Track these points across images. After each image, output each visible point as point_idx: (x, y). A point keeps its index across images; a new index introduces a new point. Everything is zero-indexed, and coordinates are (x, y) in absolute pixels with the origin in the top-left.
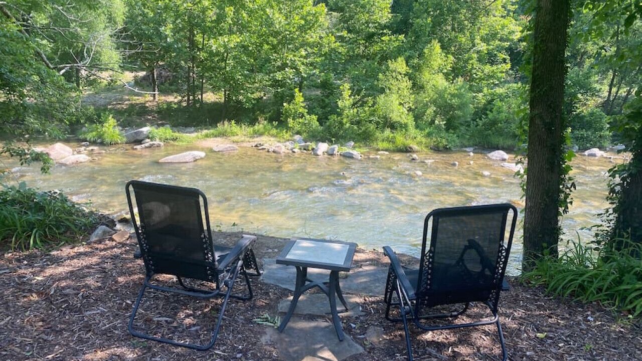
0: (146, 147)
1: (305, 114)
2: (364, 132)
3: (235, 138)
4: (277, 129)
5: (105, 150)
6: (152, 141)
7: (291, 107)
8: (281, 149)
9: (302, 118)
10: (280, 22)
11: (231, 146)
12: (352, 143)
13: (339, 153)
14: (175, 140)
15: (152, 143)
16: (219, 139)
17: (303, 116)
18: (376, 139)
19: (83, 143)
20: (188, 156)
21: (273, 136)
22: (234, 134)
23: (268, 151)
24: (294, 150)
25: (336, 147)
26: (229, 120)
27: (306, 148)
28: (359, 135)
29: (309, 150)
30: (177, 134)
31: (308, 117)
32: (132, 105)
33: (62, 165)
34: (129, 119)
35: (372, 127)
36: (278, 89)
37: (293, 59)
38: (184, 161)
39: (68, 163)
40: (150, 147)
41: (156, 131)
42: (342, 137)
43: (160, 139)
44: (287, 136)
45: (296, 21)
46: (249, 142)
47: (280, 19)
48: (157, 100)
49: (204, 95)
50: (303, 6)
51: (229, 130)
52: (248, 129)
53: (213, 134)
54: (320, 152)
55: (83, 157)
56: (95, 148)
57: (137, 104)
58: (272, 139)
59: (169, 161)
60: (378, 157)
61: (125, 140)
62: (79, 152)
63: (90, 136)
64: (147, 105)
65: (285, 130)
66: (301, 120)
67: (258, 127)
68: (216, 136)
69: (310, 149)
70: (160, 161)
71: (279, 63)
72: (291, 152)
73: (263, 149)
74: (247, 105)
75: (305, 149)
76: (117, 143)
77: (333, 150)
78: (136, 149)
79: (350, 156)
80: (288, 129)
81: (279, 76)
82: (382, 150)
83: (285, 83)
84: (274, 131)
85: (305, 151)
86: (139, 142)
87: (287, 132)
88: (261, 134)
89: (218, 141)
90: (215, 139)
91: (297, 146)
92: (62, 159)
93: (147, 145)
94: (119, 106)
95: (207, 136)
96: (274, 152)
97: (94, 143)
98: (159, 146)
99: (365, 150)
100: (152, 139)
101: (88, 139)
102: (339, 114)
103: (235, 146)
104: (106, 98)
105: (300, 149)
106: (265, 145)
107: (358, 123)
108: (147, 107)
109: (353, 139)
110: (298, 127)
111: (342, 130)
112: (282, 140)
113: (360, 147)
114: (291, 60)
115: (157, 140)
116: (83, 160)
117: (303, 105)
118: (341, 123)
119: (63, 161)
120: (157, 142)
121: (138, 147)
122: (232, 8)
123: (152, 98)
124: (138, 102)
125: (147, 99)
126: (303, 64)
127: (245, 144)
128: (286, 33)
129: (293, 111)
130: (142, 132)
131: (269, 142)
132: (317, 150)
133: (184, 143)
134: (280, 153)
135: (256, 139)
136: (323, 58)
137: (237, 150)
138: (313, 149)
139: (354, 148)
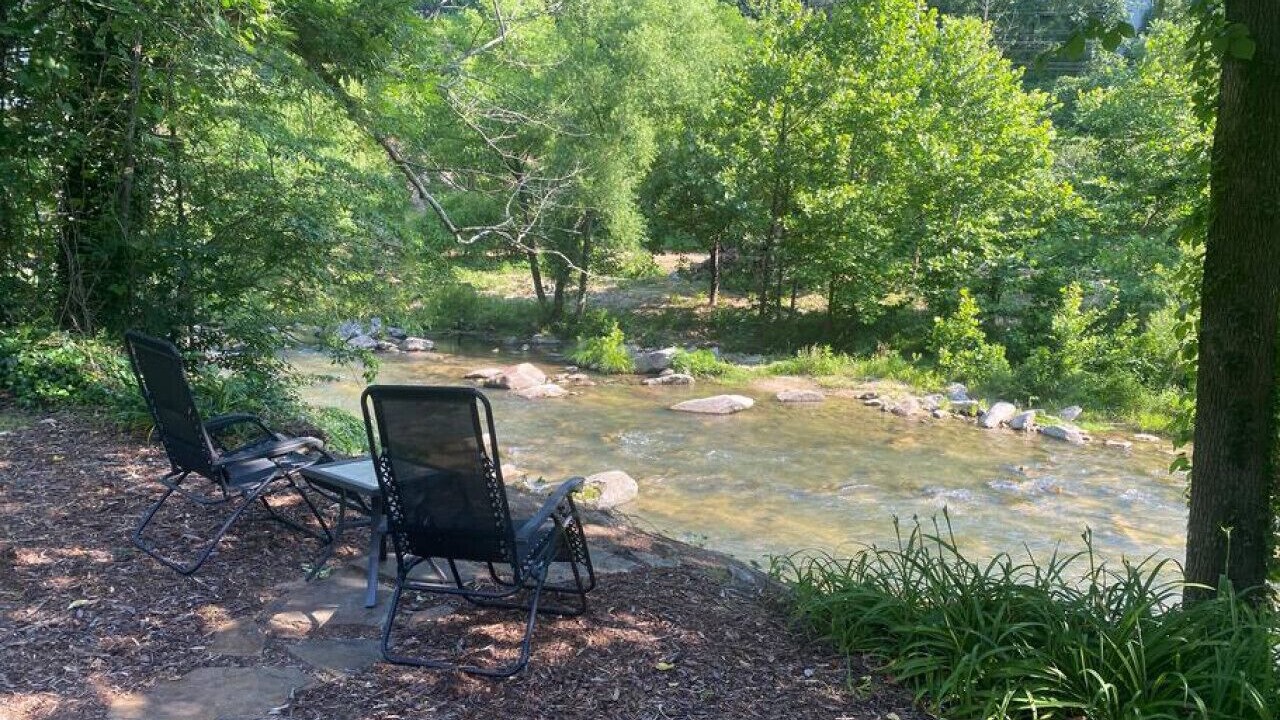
0: (663, 383)
1: (981, 341)
2: (1111, 387)
3: (828, 380)
4: (915, 368)
5: (596, 381)
6: (676, 372)
7: (950, 326)
8: (909, 407)
9: (970, 349)
10: (943, 159)
11: (810, 392)
12: (1077, 410)
13: (1035, 429)
14: (716, 374)
15: (674, 376)
16: (797, 379)
17: (976, 344)
18: (1138, 408)
19: (568, 368)
20: (722, 402)
21: (904, 381)
22: (825, 371)
23: (883, 410)
24: (937, 412)
25: (1031, 414)
26: (821, 344)
27: (966, 411)
28: (1097, 393)
29: (969, 415)
30: (724, 365)
31: (986, 348)
32: (670, 311)
33: (523, 398)
34: (658, 333)
35: (1129, 379)
36: (934, 288)
37: (973, 231)
38: (714, 411)
39: (529, 396)
40: (671, 382)
41: (687, 355)
42: (1056, 395)
43: (692, 370)
44: (932, 383)
45: (978, 157)
46: (852, 388)
47: (942, 153)
48: (715, 303)
49: (797, 300)
50: (1001, 127)
51: (817, 363)
52: (856, 365)
53: (787, 368)
54: (991, 422)
55: (554, 390)
56: (582, 376)
57: (681, 309)
58: (900, 387)
59: (687, 409)
60: (1128, 444)
61: (634, 367)
62: (555, 381)
63: (581, 357)
64: (697, 312)
65: (931, 372)
66: (968, 354)
67: (879, 361)
68: (791, 374)
69: (974, 413)
70: (673, 407)
71: (943, 239)
72: (929, 415)
73: (874, 404)
74: (866, 320)
75: (962, 413)
76: (619, 372)
77: (1023, 419)
78: (647, 384)
79: (1058, 437)
80: (938, 369)
81: (936, 264)
82: (1149, 432)
83: (952, 279)
84: (909, 371)
85: (962, 417)
86: (655, 372)
87: (934, 375)
88: (880, 376)
89: (793, 383)
90: (790, 378)
91: (948, 405)
92: (522, 389)
93: (666, 378)
94: (651, 311)
95: (776, 372)
96: (894, 412)
97: (585, 368)
98: (685, 382)
99: (1103, 427)
100: (677, 368)
101: (578, 361)
102: (1055, 346)
103: (820, 394)
104: (634, 297)
105: (953, 411)
106: (883, 397)
107: (1101, 368)
108: (697, 316)
109: (1081, 402)
110: (961, 367)
111: (1059, 378)
112: (920, 390)
113: (1095, 420)
114: (969, 233)
115: (687, 372)
116: (553, 395)
117: (976, 322)
118: (1058, 367)
119: (523, 392)
120: (687, 375)
121: (651, 381)
122: (849, 137)
123: (708, 300)
124: (683, 306)
125: (699, 302)
126: (995, 241)
127: (842, 393)
128: (958, 179)
129: (955, 334)
130: (662, 355)
131: (893, 393)
132: (986, 417)
133: (732, 382)
134: (904, 415)
135: (866, 385)
136: (1043, 229)
137: (821, 401)
138: (980, 414)
139: (1080, 420)
